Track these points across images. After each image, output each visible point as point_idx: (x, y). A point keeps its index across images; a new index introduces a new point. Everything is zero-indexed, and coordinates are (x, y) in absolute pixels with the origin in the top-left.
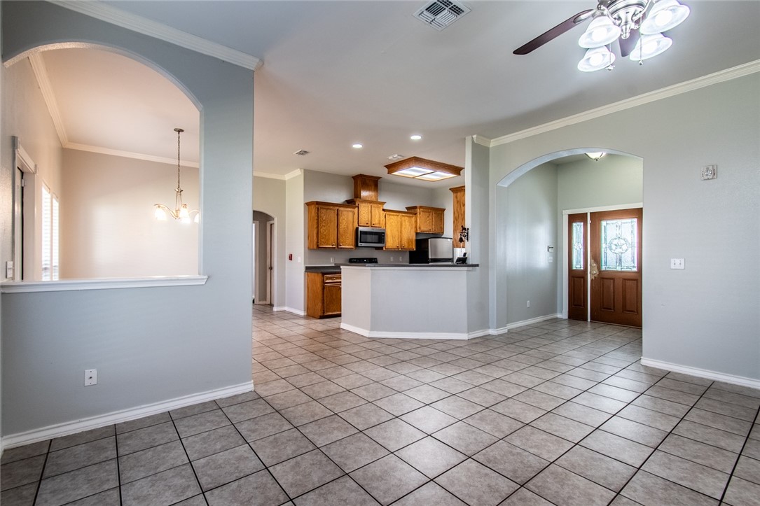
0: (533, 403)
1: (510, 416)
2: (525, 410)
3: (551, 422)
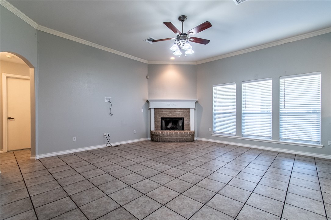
0: (203, 190)
1: (214, 181)
2: (207, 185)
3: (195, 179)
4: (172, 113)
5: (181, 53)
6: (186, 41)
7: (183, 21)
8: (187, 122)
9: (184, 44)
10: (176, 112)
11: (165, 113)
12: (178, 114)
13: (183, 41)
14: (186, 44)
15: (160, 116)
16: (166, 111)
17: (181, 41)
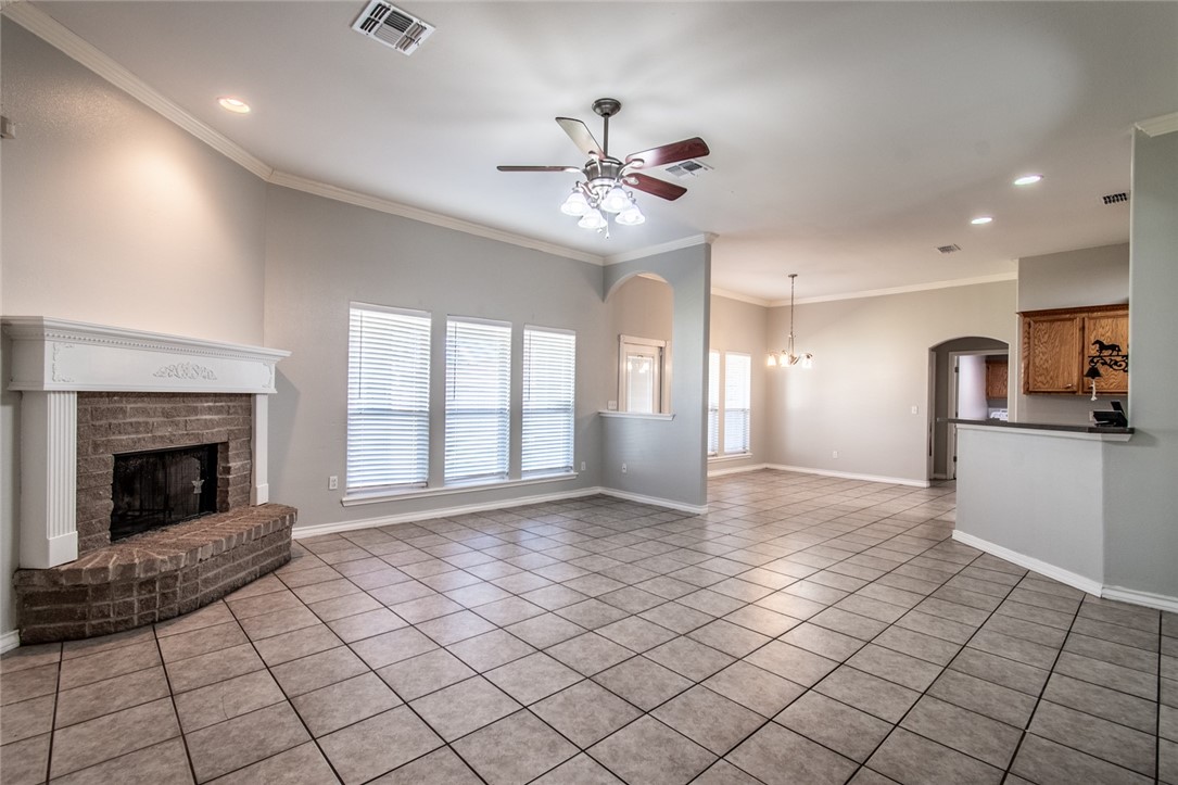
4: (177, 424)
5: (604, 223)
6: (612, 183)
7: (606, 115)
8: (239, 463)
9: (607, 192)
10: (195, 411)
11: (141, 420)
12: (207, 425)
13: (606, 181)
14: (614, 193)
15: (107, 444)
16: (144, 412)
17: (597, 182)
